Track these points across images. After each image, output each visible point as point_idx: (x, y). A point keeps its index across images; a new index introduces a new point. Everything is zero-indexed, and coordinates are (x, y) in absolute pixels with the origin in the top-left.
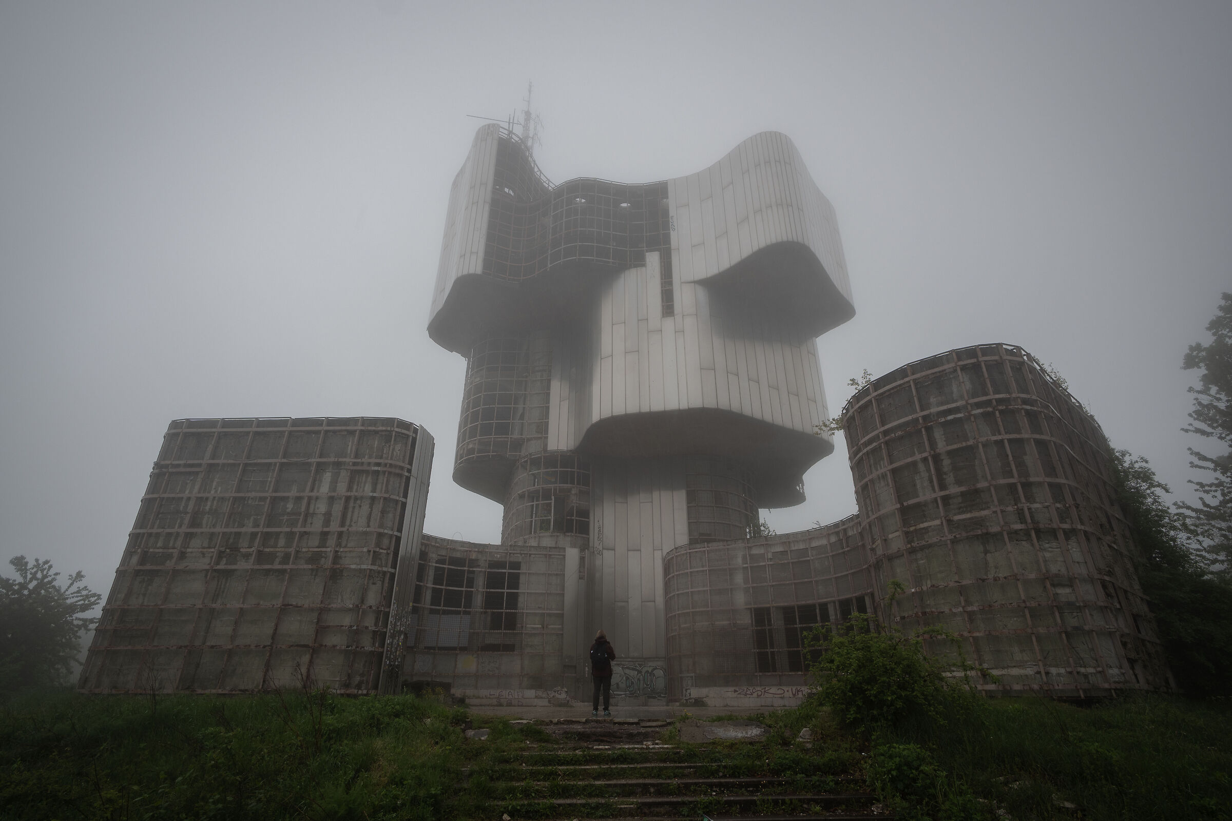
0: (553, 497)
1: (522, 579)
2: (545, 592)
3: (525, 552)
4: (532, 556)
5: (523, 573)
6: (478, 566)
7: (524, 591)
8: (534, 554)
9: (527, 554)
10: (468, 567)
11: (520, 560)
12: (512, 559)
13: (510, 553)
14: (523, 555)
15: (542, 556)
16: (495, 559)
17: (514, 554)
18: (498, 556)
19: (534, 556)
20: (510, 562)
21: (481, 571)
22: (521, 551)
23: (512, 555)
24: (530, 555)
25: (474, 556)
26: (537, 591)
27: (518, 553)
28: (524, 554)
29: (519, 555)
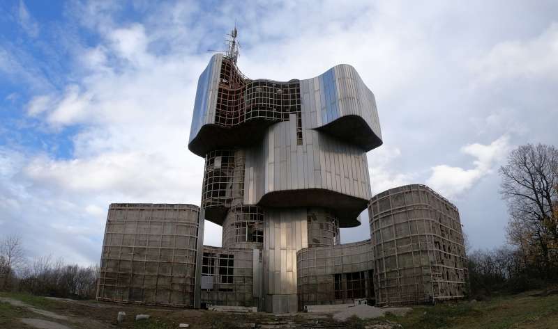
0: (247, 226)
1: (235, 262)
2: (245, 267)
5: (235, 259)
7: (236, 267)
10: (211, 256)
11: (233, 254)
15: (242, 252)
18: (224, 252)
20: (229, 255)
21: (217, 258)
23: (230, 252)
24: (237, 252)
25: (214, 252)
27: (233, 251)
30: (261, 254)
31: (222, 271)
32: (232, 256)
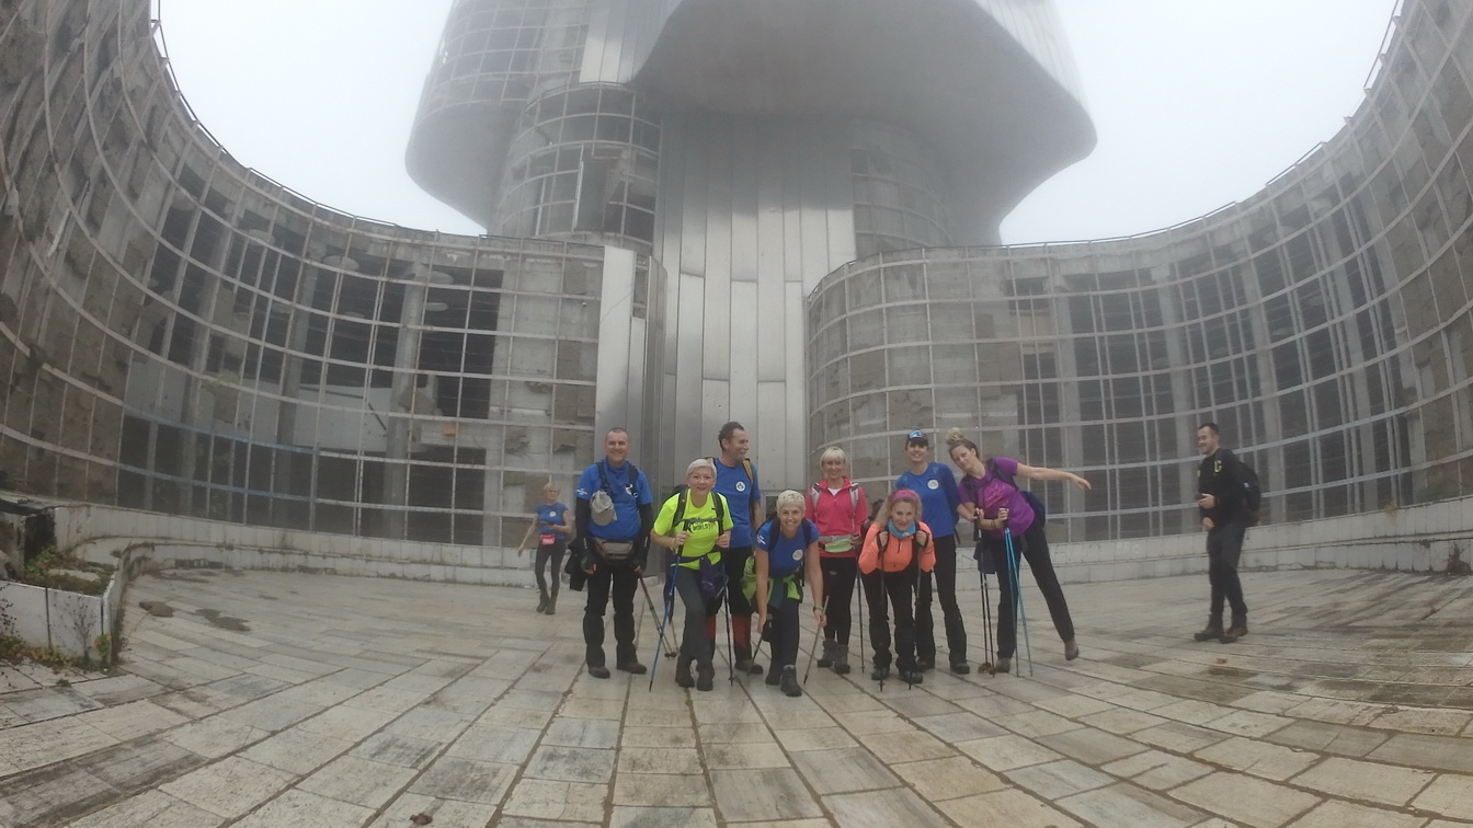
0: (582, 165)
1: (505, 309)
2: (553, 337)
3: (513, 251)
4: (528, 260)
5: (507, 296)
6: (412, 277)
7: (508, 334)
8: (534, 257)
9: (518, 255)
10: (389, 276)
11: (502, 268)
12: (483, 266)
13: (481, 253)
14: (509, 258)
15: (549, 261)
16: (447, 265)
17: (489, 253)
18: (455, 257)
19: (533, 260)
20: (478, 271)
21: (414, 287)
22: (504, 247)
23: (484, 256)
24: (525, 257)
25: (401, 254)
26: (537, 336)
27: (497, 253)
28: (512, 254)
29: (500, 257)
30: (640, 275)
31: (436, 351)
32: (494, 278)
